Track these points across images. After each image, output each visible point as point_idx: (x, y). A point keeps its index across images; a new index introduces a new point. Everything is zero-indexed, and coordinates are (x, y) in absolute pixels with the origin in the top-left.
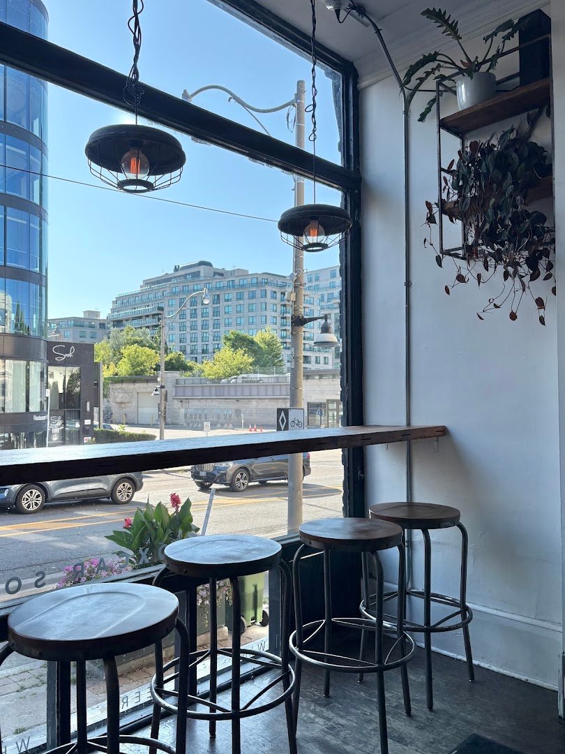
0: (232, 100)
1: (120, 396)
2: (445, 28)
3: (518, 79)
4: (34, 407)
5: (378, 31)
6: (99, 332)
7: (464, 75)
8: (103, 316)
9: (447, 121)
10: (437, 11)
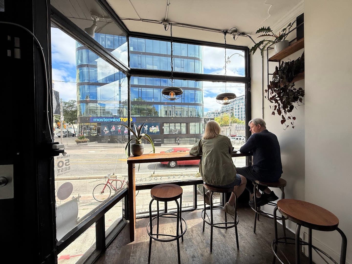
0: (240, 56)
1: (223, 129)
2: (265, 31)
3: (296, 40)
4: (201, 133)
5: (250, 37)
6: (218, 115)
7: (275, 44)
8: (219, 111)
9: (271, 59)
10: (263, 28)
